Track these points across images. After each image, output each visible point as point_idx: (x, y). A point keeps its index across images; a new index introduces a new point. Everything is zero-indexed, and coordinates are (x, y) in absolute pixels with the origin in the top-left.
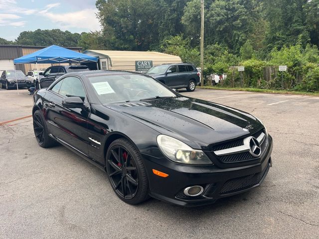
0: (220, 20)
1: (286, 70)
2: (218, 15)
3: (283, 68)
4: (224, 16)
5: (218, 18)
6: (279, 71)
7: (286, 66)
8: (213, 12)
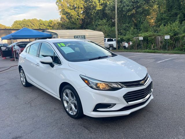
0: (129, 9)
1: (169, 38)
2: (128, 6)
3: (167, 37)
4: (131, 7)
5: (128, 8)
6: (165, 39)
7: (169, 36)
8: (125, 4)
